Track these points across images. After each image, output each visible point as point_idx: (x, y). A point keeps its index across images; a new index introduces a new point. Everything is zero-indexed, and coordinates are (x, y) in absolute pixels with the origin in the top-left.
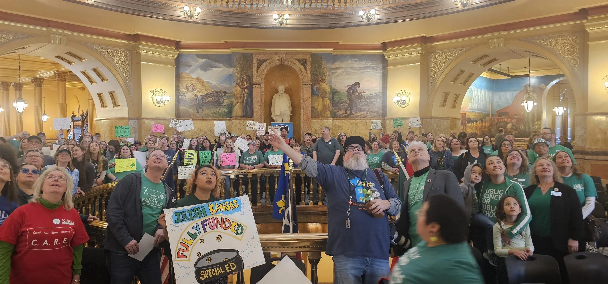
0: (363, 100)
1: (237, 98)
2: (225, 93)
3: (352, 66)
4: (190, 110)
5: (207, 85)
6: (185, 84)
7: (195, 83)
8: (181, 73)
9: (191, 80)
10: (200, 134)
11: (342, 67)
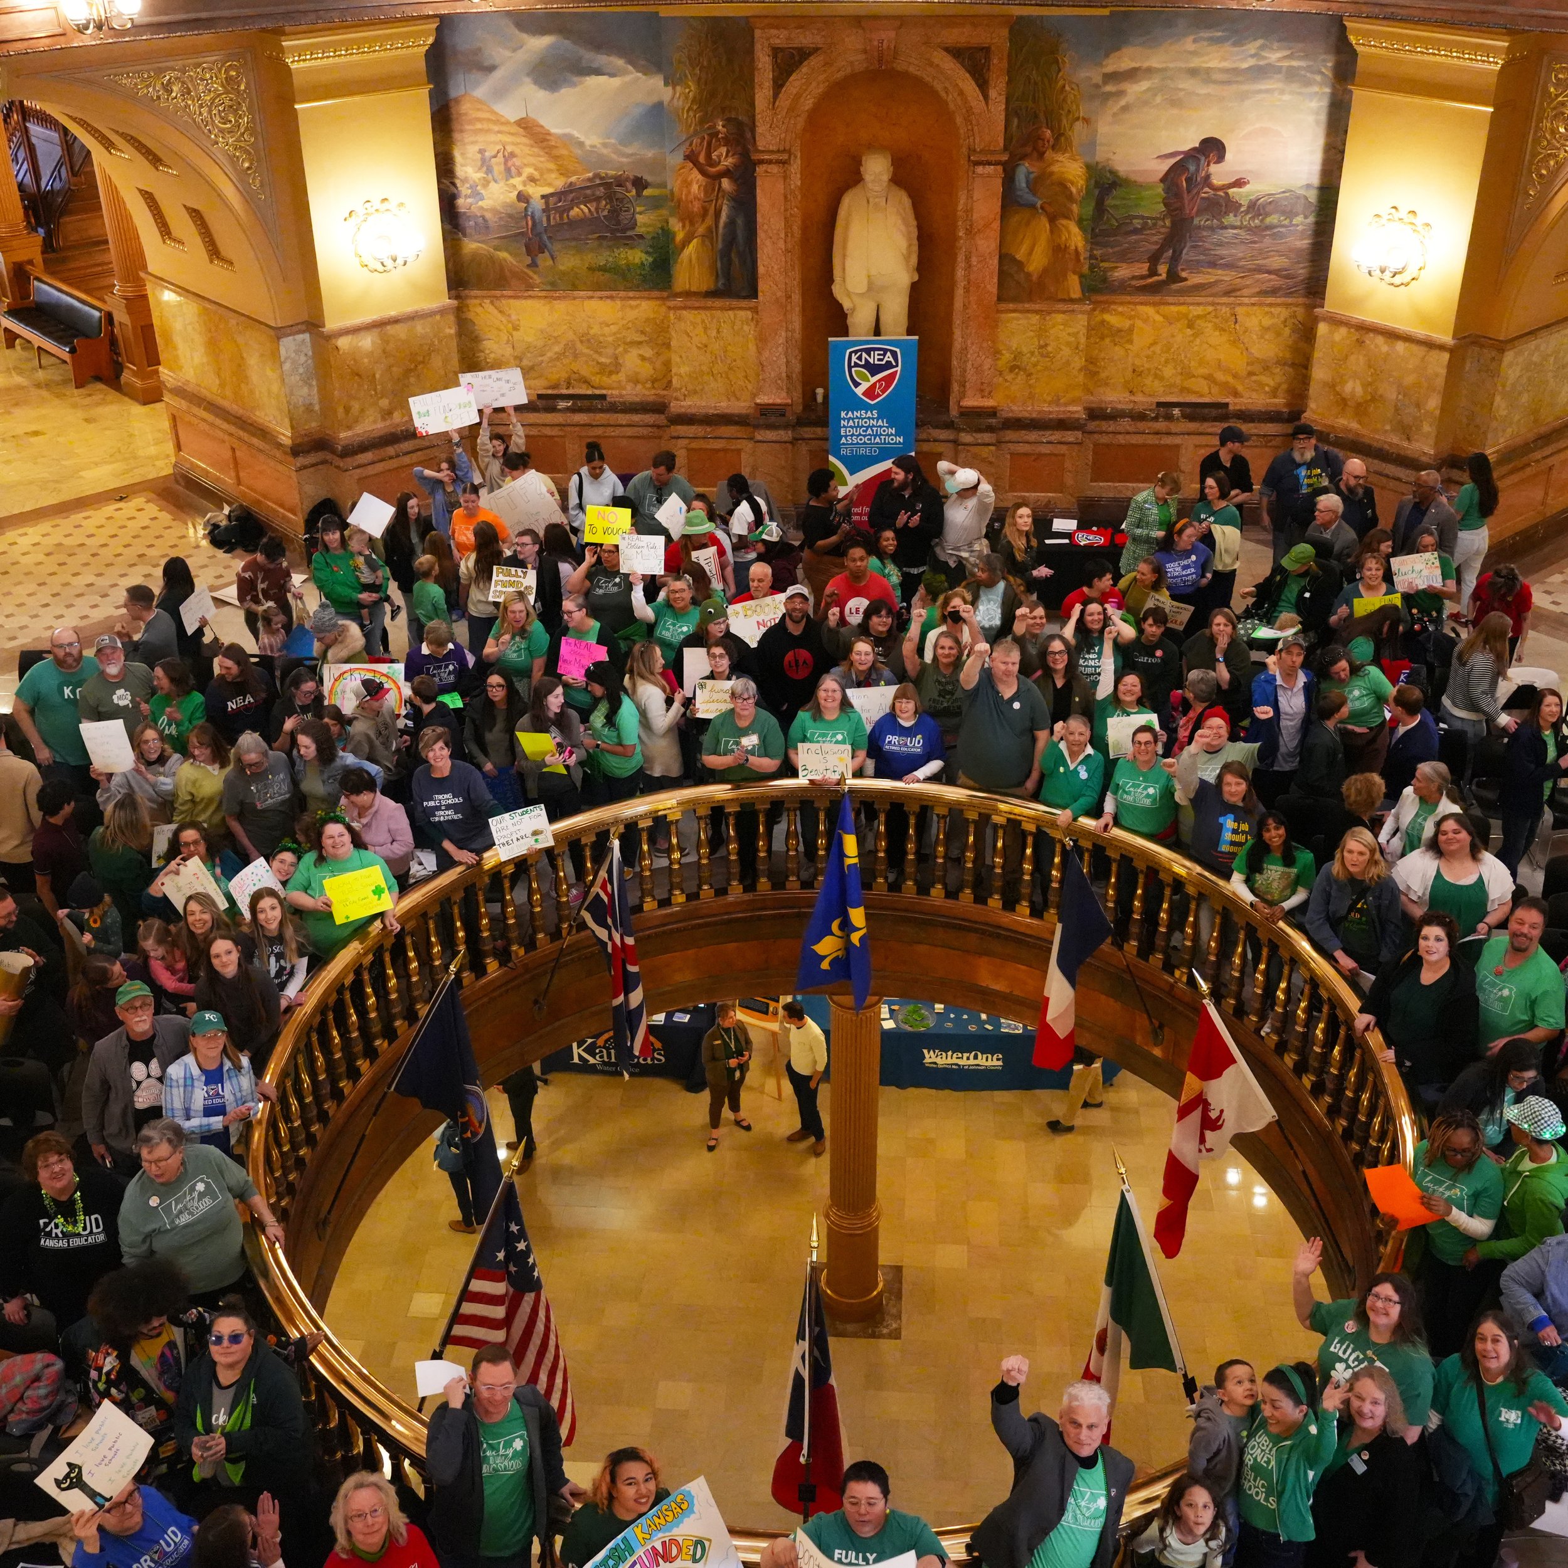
0: (1231, 219)
1: (688, 218)
2: (640, 184)
3: (1195, 62)
4: (503, 255)
5: (564, 152)
6: (477, 148)
7: (513, 144)
8: (457, 101)
9: (496, 128)
10: (549, 354)
11: (1150, 71)
